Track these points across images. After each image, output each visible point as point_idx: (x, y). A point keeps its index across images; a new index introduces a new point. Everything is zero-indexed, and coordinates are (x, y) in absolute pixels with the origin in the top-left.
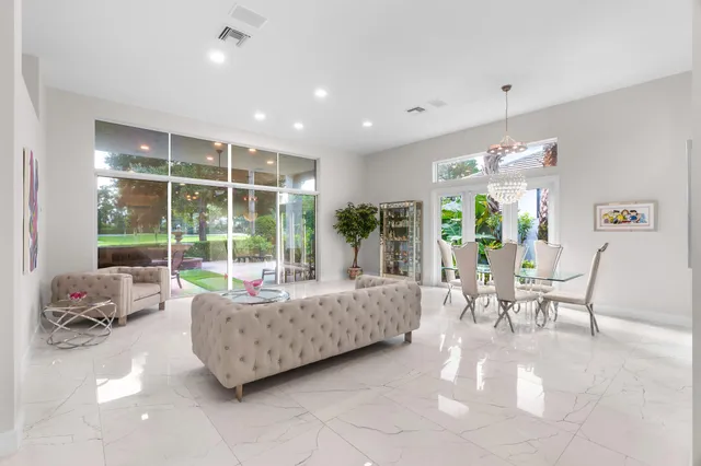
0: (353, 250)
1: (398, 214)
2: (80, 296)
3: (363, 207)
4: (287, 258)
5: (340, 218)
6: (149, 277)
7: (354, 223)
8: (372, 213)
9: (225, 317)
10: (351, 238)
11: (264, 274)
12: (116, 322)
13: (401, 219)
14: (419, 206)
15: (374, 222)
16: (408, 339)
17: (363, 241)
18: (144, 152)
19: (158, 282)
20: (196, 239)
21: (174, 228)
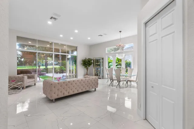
0: (86, 70)
1: (97, 61)
2: (14, 81)
3: (89, 59)
4: (70, 72)
5: (83, 62)
6: (31, 77)
7: (87, 63)
8: (91, 60)
9: (51, 84)
10: (86, 67)
11: (63, 76)
12: (23, 88)
13: (98, 62)
14: (103, 59)
15: (92, 63)
16: (95, 90)
17: (89, 68)
18: (29, 43)
19: (34, 78)
20: (44, 67)
21: (38, 64)
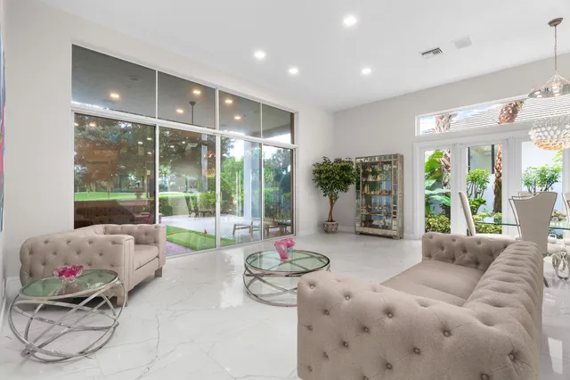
0: (328, 203)
2: (73, 272)
3: (338, 161)
6: (144, 238)
11: (235, 229)
17: (339, 195)
19: (155, 242)
